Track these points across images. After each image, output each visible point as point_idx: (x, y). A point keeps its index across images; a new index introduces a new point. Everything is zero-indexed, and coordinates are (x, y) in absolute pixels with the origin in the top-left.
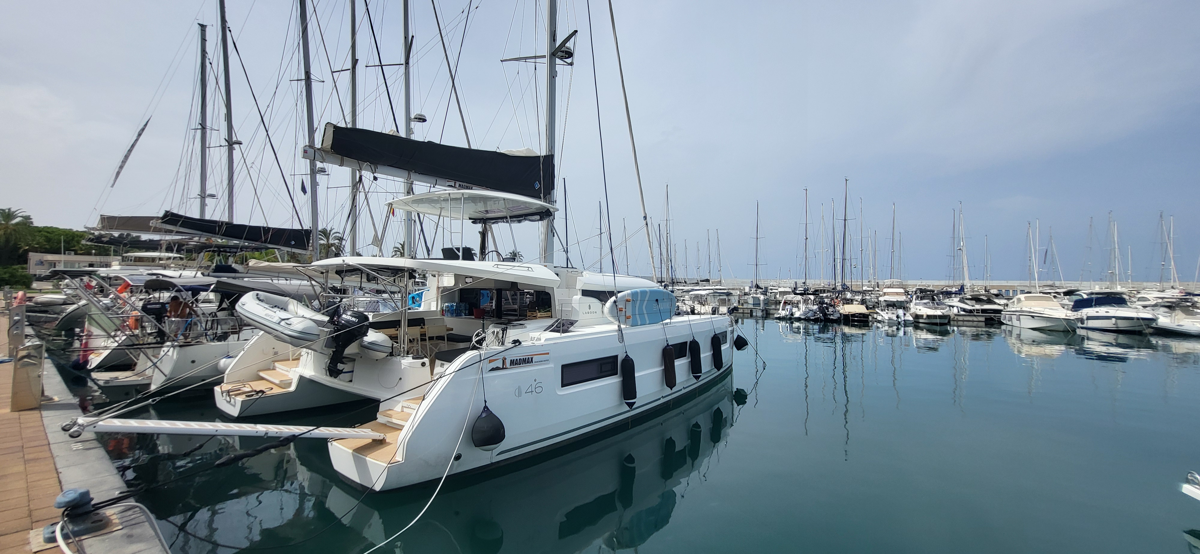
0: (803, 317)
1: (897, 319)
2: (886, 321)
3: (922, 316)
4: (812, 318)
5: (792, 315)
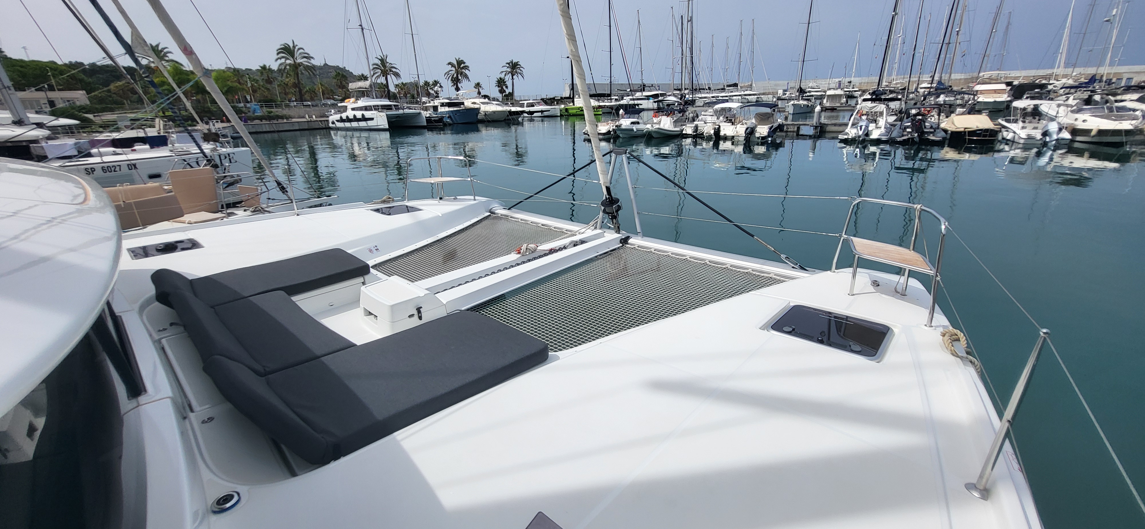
0: (884, 138)
1: (1041, 137)
2: (1022, 141)
3: (1086, 132)
4: (899, 139)
5: (867, 135)
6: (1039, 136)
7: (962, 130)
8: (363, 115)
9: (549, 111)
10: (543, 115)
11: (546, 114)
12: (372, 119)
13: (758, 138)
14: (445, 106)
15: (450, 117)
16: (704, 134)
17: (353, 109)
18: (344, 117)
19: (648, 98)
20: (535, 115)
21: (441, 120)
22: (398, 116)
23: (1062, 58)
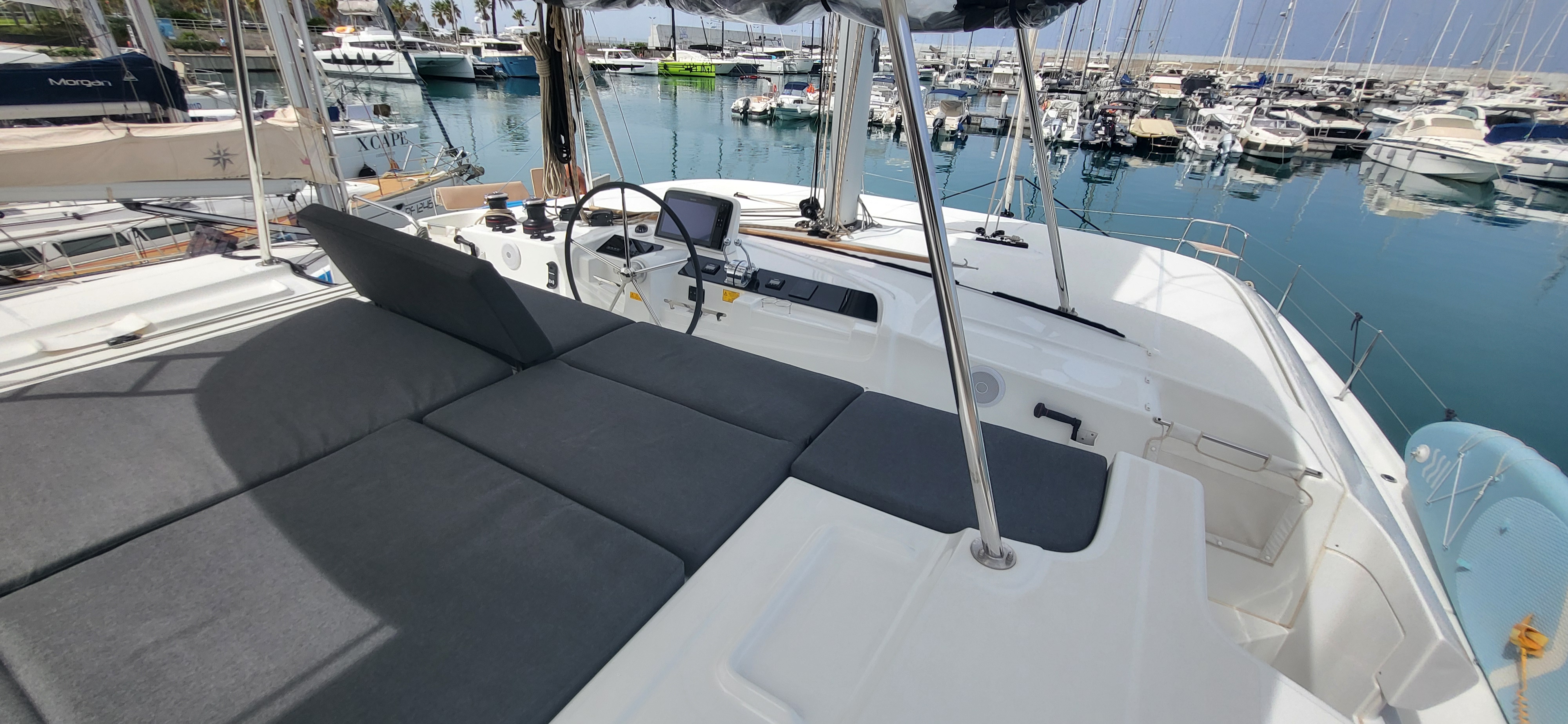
0: (1076, 140)
1: (1217, 149)
2: (1200, 152)
3: (1256, 146)
4: (1092, 143)
5: (1059, 136)
6: (1215, 148)
7: (1149, 135)
8: (374, 56)
9: (642, 66)
10: (633, 72)
11: (637, 70)
12: (391, 63)
13: (948, 132)
14: (494, 48)
15: (502, 67)
16: (883, 122)
17: (352, 44)
18: (339, 56)
19: (770, 56)
20: (622, 70)
21: (490, 70)
22: (431, 62)
23: (1230, 45)
